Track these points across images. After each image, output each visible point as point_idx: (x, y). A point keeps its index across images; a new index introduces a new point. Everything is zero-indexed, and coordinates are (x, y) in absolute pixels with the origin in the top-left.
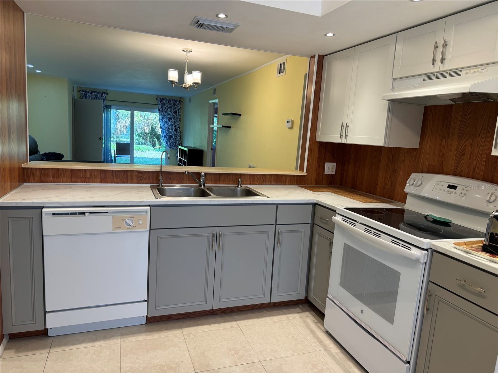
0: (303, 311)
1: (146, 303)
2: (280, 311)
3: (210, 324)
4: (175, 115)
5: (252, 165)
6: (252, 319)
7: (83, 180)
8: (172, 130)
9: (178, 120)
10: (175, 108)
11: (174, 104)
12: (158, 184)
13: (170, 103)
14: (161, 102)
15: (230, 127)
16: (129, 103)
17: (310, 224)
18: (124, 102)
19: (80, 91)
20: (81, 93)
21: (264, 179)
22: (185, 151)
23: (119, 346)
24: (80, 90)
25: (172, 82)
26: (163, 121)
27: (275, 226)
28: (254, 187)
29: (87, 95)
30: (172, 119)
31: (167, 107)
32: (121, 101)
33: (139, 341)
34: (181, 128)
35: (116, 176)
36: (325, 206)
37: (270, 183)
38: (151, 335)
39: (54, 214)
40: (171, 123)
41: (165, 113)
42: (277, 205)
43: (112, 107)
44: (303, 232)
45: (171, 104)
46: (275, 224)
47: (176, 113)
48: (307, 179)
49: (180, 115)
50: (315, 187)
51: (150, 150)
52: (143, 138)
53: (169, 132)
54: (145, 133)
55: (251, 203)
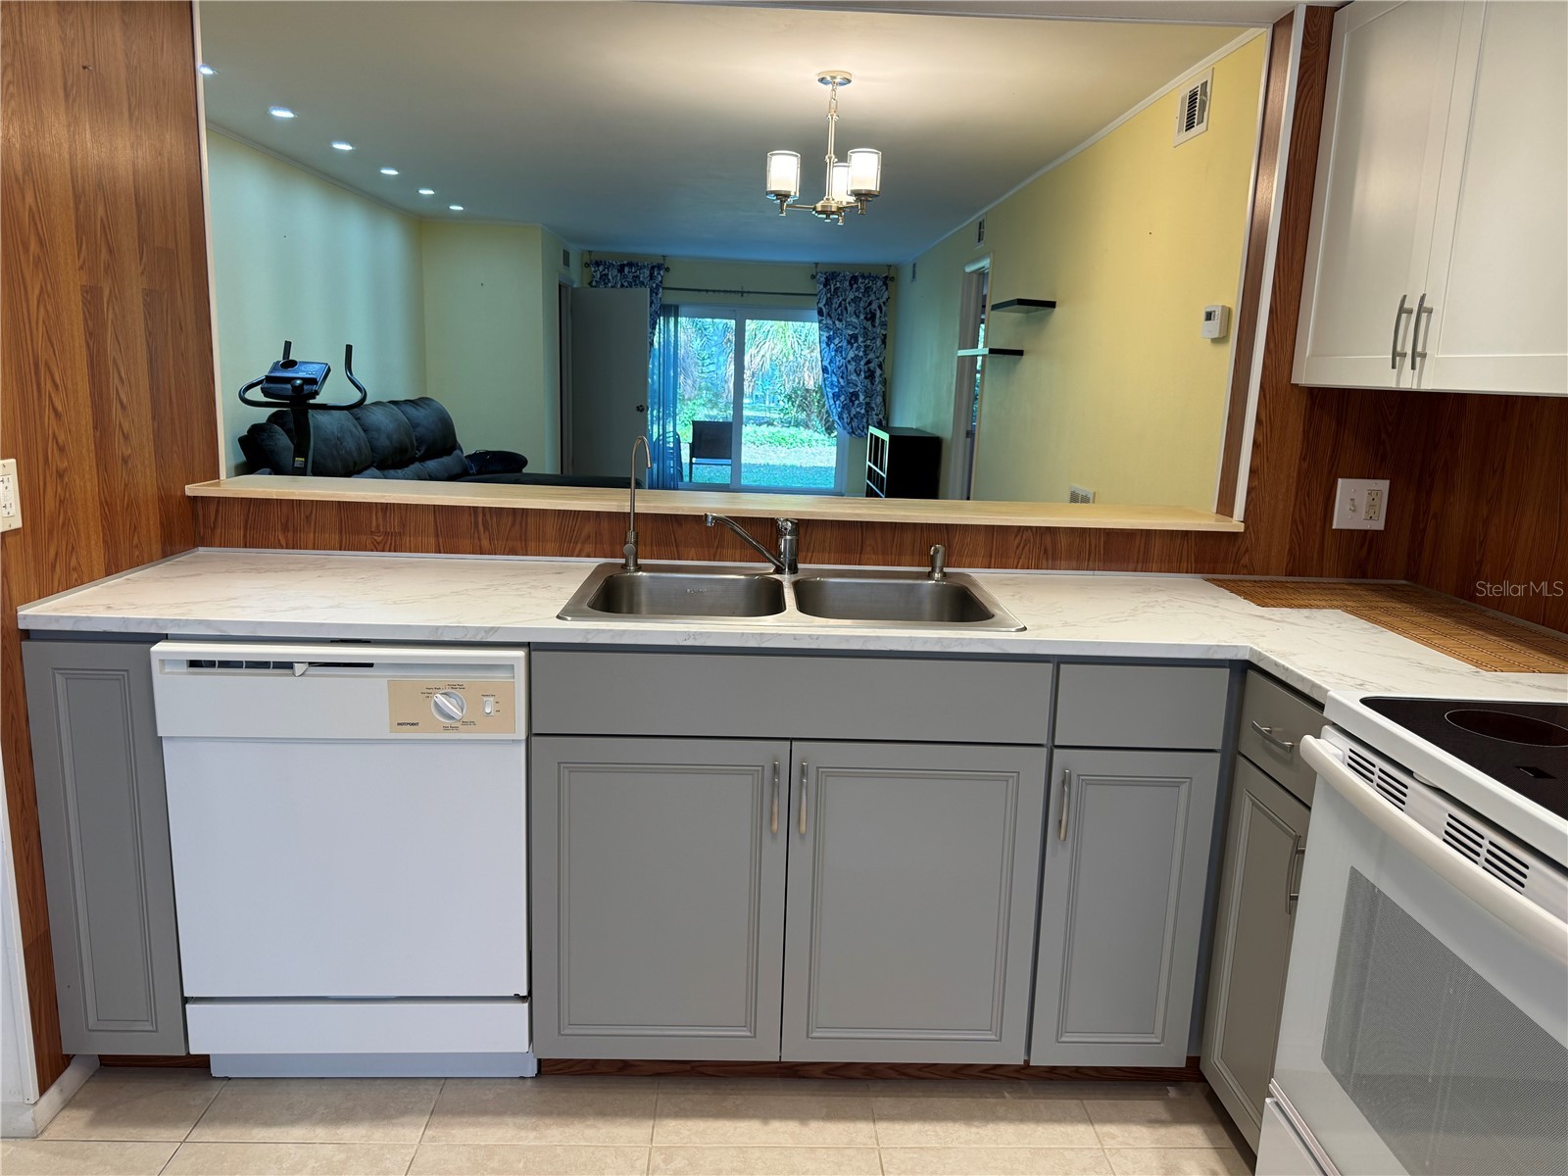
0: (1178, 1119)
1: (526, 1005)
2: (1072, 1104)
3: (766, 1116)
4: (868, 324)
5: (1082, 488)
6: (943, 1124)
7: (379, 539)
8: (858, 375)
9: (879, 342)
10: (870, 304)
11: (868, 290)
12: (623, 561)
13: (855, 286)
14: (825, 286)
15: (1020, 353)
16: (733, 294)
17: (1219, 755)
18: (714, 291)
19: (588, 265)
20: (593, 269)
21: (1049, 546)
22: (883, 441)
23: (409, 1158)
24: (591, 261)
25: (783, 196)
26: (832, 346)
27: (1044, 751)
28: (987, 581)
29: (610, 277)
30: (860, 339)
31: (845, 300)
32: (707, 291)
33: (485, 1146)
34: (887, 366)
35: (486, 528)
36: (1284, 679)
37: (1074, 563)
38: (535, 1129)
39: (194, 664)
40: (856, 352)
41: (838, 319)
42: (1059, 661)
43: (682, 310)
44: (1184, 788)
45: (858, 289)
46: (1050, 744)
47: (872, 317)
48: (1247, 550)
49: (884, 325)
50: (1282, 585)
51: (814, 443)
52: (799, 406)
53: (849, 382)
54: (807, 390)
55: (937, 648)
